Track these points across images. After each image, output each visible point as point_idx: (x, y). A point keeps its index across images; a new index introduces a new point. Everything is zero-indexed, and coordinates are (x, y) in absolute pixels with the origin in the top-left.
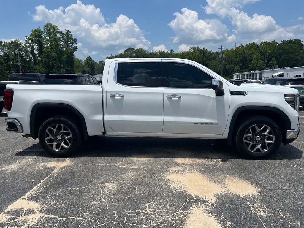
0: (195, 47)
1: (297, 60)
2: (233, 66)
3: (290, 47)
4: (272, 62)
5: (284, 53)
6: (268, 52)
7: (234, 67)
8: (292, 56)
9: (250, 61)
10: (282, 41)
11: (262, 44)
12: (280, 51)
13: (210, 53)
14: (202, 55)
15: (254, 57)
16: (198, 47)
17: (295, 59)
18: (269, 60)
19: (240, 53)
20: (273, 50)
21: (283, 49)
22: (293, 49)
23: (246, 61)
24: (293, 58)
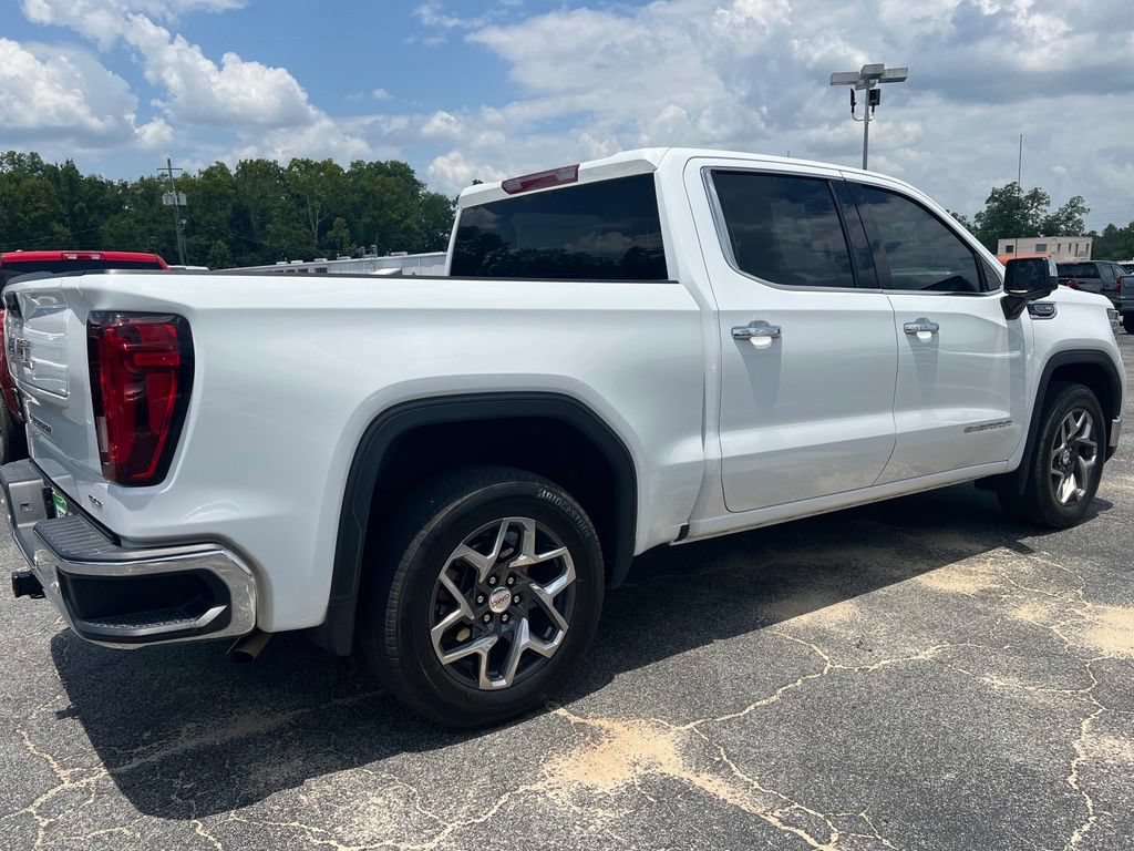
0: (20, 155)
1: (408, 230)
2: (203, 241)
3: (383, 185)
4: (337, 233)
5: (366, 205)
6: (319, 198)
7: (209, 247)
8: (394, 216)
9: (262, 226)
10: (353, 165)
11: (295, 169)
12: (356, 198)
13: (97, 186)
14: (65, 188)
15: (274, 213)
16: (34, 155)
17: (402, 226)
18: (326, 226)
19: (221, 194)
20: (333, 191)
21: (363, 189)
22: (393, 193)
23: (248, 223)
24: (397, 223)
